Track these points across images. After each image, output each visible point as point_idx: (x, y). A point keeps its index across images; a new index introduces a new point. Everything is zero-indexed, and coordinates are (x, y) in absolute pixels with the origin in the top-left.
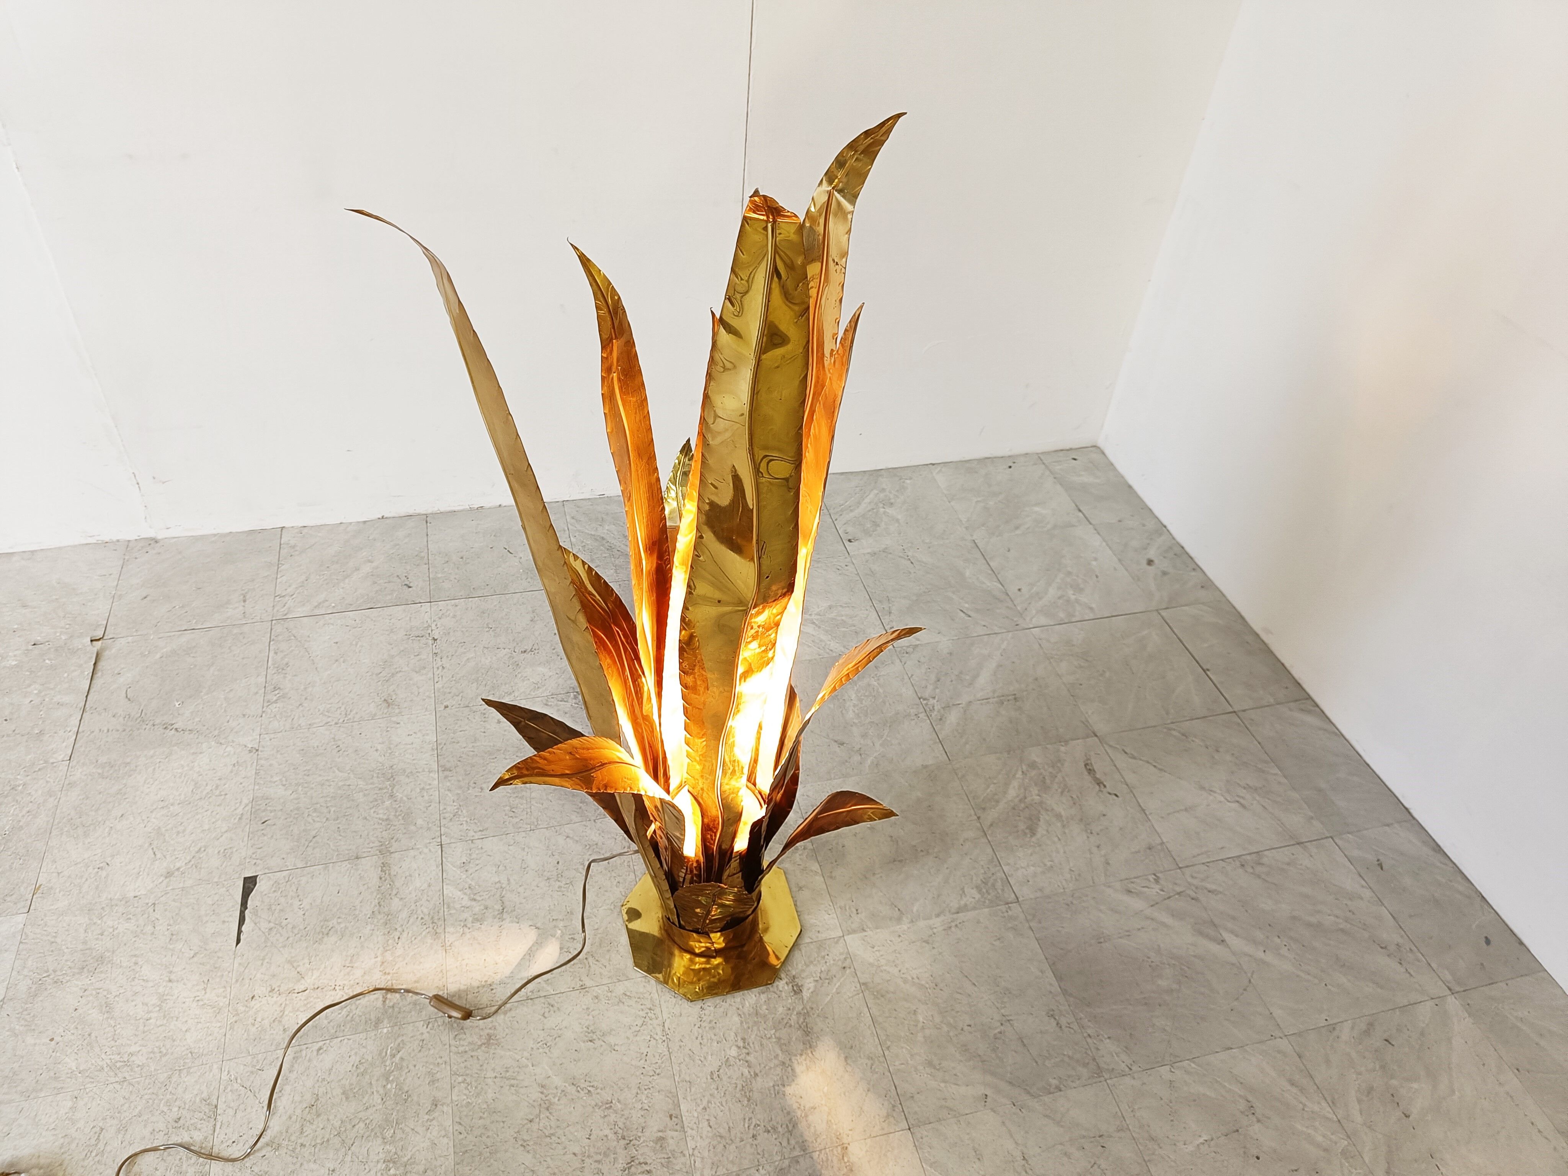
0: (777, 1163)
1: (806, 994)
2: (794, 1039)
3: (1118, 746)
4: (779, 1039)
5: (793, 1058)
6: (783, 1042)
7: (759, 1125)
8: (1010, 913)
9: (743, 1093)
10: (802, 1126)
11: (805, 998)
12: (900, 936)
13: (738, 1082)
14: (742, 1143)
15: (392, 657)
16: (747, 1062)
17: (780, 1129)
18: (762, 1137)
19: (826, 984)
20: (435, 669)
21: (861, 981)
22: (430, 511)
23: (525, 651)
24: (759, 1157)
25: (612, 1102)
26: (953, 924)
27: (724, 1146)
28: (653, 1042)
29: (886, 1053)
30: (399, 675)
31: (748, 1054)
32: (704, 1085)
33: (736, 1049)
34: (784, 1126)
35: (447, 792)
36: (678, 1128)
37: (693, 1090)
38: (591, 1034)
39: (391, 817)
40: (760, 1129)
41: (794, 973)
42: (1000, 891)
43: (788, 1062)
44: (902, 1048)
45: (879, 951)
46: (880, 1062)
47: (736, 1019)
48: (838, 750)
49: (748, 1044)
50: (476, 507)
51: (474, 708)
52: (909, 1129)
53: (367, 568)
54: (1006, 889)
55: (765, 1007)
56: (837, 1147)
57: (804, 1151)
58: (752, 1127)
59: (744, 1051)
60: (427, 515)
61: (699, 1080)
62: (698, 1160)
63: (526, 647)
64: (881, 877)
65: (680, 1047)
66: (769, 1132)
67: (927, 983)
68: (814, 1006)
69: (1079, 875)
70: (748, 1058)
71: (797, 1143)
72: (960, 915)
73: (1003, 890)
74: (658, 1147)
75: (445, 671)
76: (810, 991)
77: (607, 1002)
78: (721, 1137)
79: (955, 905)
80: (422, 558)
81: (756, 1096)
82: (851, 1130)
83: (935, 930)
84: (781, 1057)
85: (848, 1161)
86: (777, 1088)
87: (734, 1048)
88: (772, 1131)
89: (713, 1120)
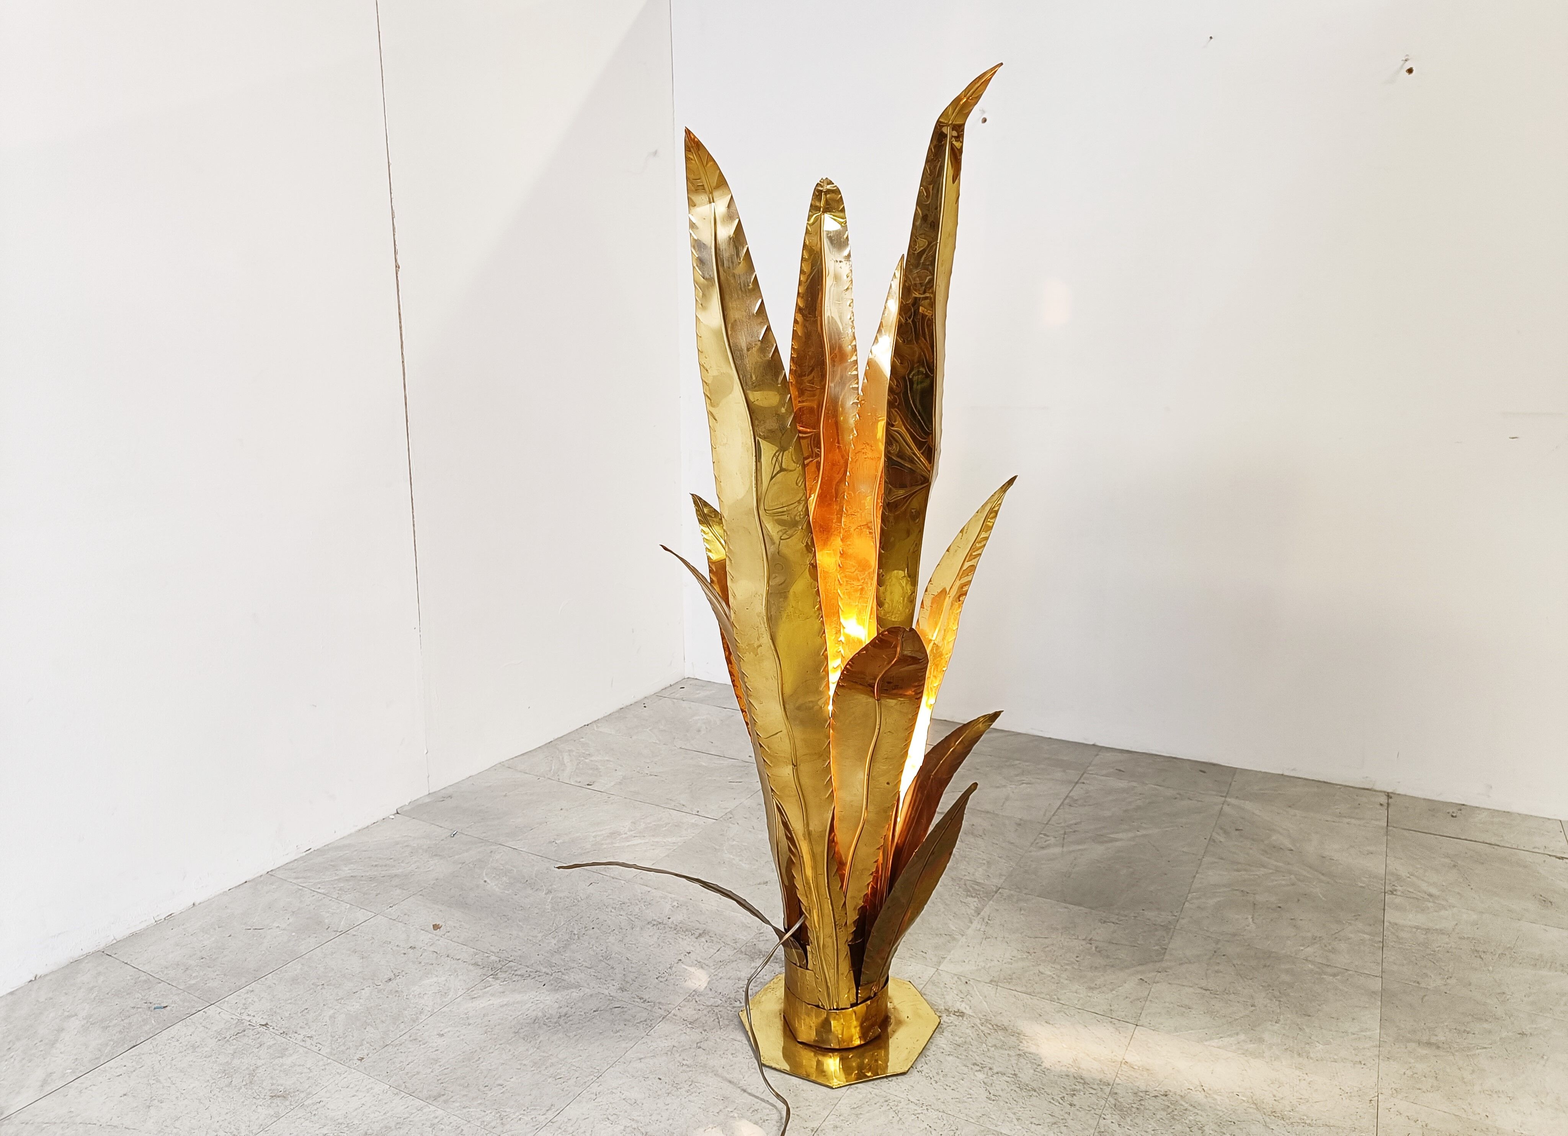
0: (1107, 1105)
1: (968, 1011)
2: (1003, 1039)
4: (994, 1046)
5: (1019, 1047)
6: (999, 1045)
7: (1064, 1097)
8: (1005, 895)
9: (1025, 1090)
10: (1085, 1074)
11: (971, 1014)
12: (968, 946)
13: (1011, 1088)
14: (1071, 1114)
15: (227, 1063)
16: (997, 1073)
17: (1078, 1088)
18: (1075, 1100)
19: (971, 998)
20: (301, 1043)
21: (987, 981)
22: (100, 946)
23: (389, 980)
24: (1093, 1111)
26: (986, 920)
27: (1065, 1126)
28: (920, 1116)
29: (1061, 1002)
30: (259, 1071)
31: (991, 1069)
32: (995, 1108)
33: (979, 1073)
34: (1077, 1084)
35: (465, 1111)
37: (993, 1117)
40: (1068, 1098)
41: (943, 1008)
43: (1021, 1052)
44: (1065, 993)
45: (970, 961)
46: (1067, 1009)
49: (982, 1064)
50: (162, 918)
51: (397, 1042)
52: (1137, 1025)
53: (74, 1023)
55: (957, 1038)
56: (1121, 1067)
57: (1109, 1085)
58: (1061, 1101)
59: (986, 1069)
60: (102, 951)
61: (986, 1108)
65: (944, 1103)
67: (1022, 955)
68: (984, 1014)
70: (995, 1071)
71: (1098, 1084)
72: (982, 914)
73: (983, 888)
76: (968, 1008)
77: (848, 1123)
78: (1054, 1123)
80: (146, 981)
81: (1035, 1085)
82: (1112, 1052)
83: (982, 930)
84: (1012, 1053)
85: (1139, 1067)
86: (1038, 1070)
87: (977, 1074)
88: (1075, 1092)
89: (1033, 1120)
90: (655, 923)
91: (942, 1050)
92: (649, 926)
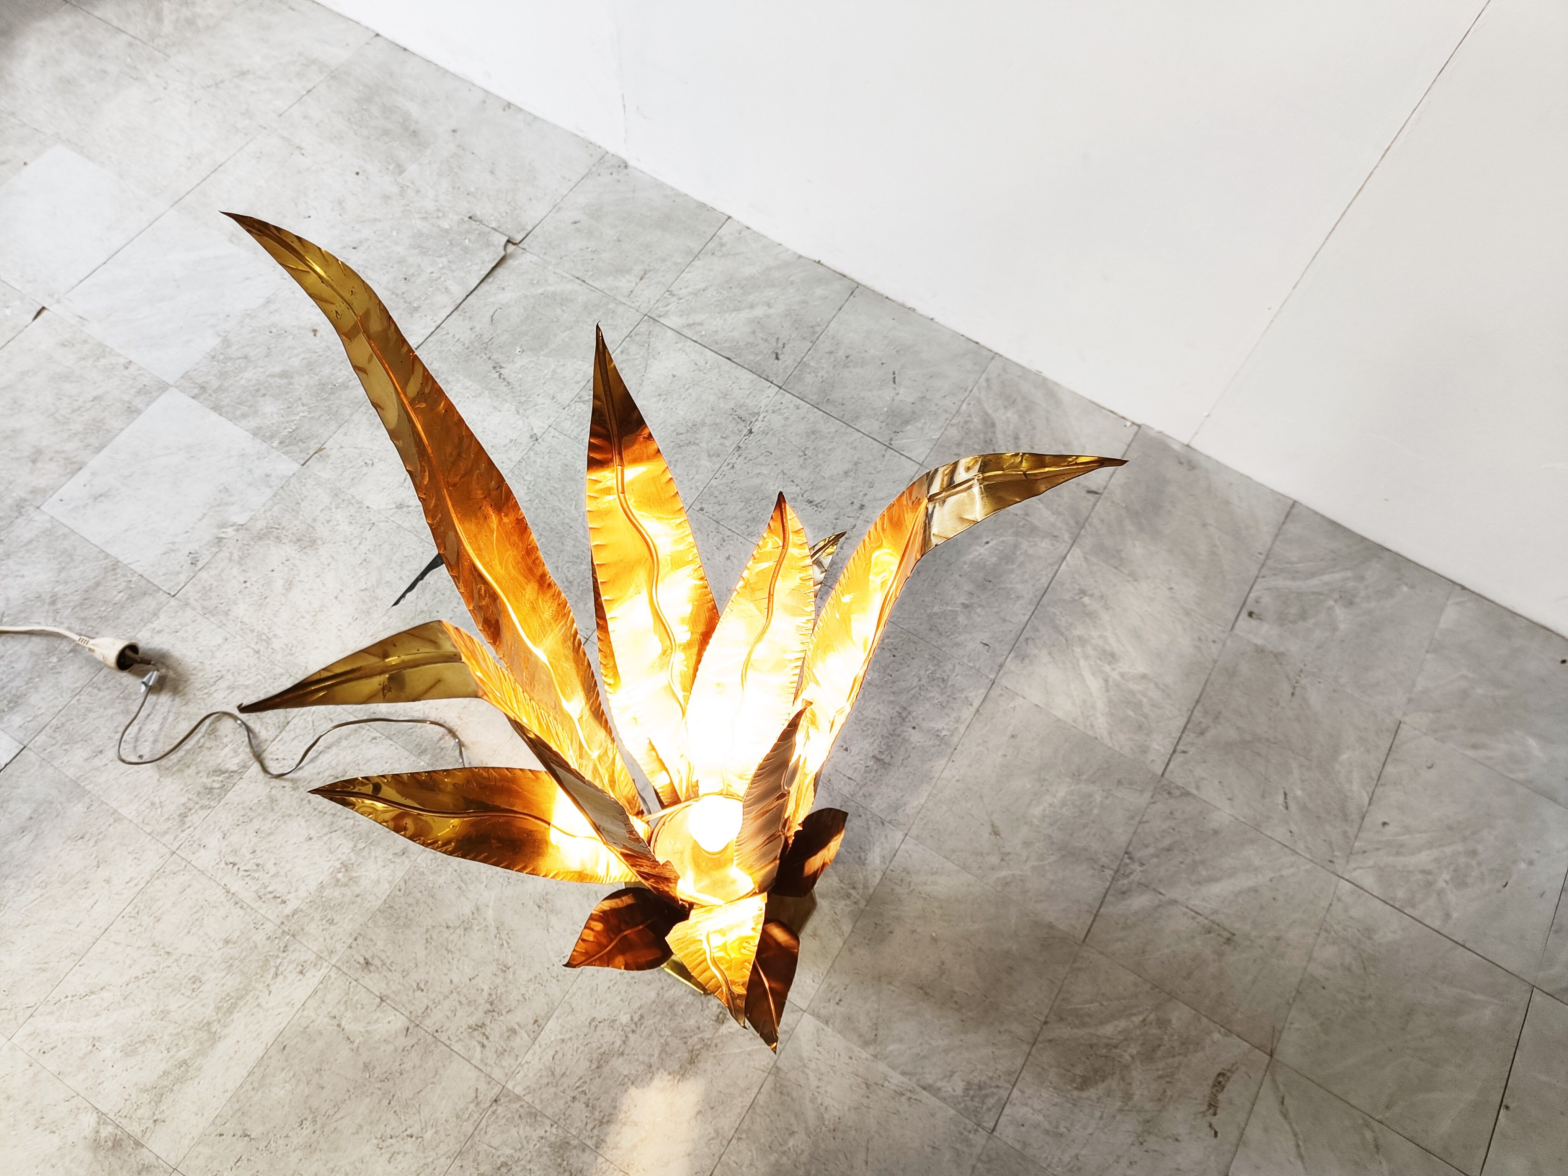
0: (570, 1135)
1: (723, 1029)
2: (677, 1056)
3: (1281, 1087)
4: (667, 1044)
5: (662, 1070)
6: (667, 1048)
7: (585, 1094)
8: (971, 1136)
9: (600, 1058)
10: (613, 1128)
11: (720, 1031)
12: (851, 1058)
13: (605, 1045)
14: (562, 1094)
15: (703, 424)
16: (626, 1036)
17: (597, 1113)
18: (579, 1105)
20: (726, 464)
21: (779, 1064)
22: (864, 282)
23: (811, 502)
24: (562, 1117)
25: (509, 968)
26: (909, 1094)
27: (548, 1083)
29: (734, 1141)
30: (694, 447)
31: (633, 1031)
32: (580, 1022)
33: (629, 1019)
34: (602, 1114)
36: (532, 1035)
37: (569, 1018)
38: (544, 902)
39: (575, 583)
40: (584, 1098)
42: (985, 1107)
43: (654, 1069)
44: (750, 1151)
45: (820, 1053)
46: (721, 1143)
47: (653, 995)
48: (986, 835)
49: (641, 1024)
50: (909, 306)
53: (759, 312)
54: (994, 1110)
55: (682, 1007)
56: (621, 1170)
57: (596, 1147)
58: (580, 1090)
59: (633, 1026)
60: (858, 285)
61: (580, 1014)
62: (521, 1074)
63: (815, 498)
64: (893, 991)
66: (588, 1106)
67: (829, 1121)
68: (720, 1046)
69: (1079, 1169)
70: (630, 1035)
71: (598, 1136)
72: (924, 1092)
73: (989, 1110)
74: (506, 1035)
75: (732, 471)
76: (731, 1030)
78: (553, 1074)
79: (930, 1079)
80: (814, 333)
81: (606, 1070)
82: (644, 1170)
83: (886, 1084)
84: (654, 1060)
86: (626, 1079)
87: (628, 1016)
88: (590, 1108)
89: (560, 1055)
90: (904, 715)
91: (666, 988)
92: (897, 709)
